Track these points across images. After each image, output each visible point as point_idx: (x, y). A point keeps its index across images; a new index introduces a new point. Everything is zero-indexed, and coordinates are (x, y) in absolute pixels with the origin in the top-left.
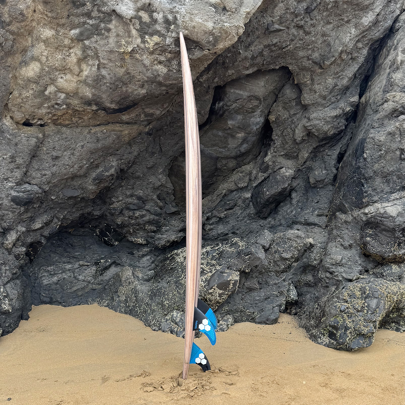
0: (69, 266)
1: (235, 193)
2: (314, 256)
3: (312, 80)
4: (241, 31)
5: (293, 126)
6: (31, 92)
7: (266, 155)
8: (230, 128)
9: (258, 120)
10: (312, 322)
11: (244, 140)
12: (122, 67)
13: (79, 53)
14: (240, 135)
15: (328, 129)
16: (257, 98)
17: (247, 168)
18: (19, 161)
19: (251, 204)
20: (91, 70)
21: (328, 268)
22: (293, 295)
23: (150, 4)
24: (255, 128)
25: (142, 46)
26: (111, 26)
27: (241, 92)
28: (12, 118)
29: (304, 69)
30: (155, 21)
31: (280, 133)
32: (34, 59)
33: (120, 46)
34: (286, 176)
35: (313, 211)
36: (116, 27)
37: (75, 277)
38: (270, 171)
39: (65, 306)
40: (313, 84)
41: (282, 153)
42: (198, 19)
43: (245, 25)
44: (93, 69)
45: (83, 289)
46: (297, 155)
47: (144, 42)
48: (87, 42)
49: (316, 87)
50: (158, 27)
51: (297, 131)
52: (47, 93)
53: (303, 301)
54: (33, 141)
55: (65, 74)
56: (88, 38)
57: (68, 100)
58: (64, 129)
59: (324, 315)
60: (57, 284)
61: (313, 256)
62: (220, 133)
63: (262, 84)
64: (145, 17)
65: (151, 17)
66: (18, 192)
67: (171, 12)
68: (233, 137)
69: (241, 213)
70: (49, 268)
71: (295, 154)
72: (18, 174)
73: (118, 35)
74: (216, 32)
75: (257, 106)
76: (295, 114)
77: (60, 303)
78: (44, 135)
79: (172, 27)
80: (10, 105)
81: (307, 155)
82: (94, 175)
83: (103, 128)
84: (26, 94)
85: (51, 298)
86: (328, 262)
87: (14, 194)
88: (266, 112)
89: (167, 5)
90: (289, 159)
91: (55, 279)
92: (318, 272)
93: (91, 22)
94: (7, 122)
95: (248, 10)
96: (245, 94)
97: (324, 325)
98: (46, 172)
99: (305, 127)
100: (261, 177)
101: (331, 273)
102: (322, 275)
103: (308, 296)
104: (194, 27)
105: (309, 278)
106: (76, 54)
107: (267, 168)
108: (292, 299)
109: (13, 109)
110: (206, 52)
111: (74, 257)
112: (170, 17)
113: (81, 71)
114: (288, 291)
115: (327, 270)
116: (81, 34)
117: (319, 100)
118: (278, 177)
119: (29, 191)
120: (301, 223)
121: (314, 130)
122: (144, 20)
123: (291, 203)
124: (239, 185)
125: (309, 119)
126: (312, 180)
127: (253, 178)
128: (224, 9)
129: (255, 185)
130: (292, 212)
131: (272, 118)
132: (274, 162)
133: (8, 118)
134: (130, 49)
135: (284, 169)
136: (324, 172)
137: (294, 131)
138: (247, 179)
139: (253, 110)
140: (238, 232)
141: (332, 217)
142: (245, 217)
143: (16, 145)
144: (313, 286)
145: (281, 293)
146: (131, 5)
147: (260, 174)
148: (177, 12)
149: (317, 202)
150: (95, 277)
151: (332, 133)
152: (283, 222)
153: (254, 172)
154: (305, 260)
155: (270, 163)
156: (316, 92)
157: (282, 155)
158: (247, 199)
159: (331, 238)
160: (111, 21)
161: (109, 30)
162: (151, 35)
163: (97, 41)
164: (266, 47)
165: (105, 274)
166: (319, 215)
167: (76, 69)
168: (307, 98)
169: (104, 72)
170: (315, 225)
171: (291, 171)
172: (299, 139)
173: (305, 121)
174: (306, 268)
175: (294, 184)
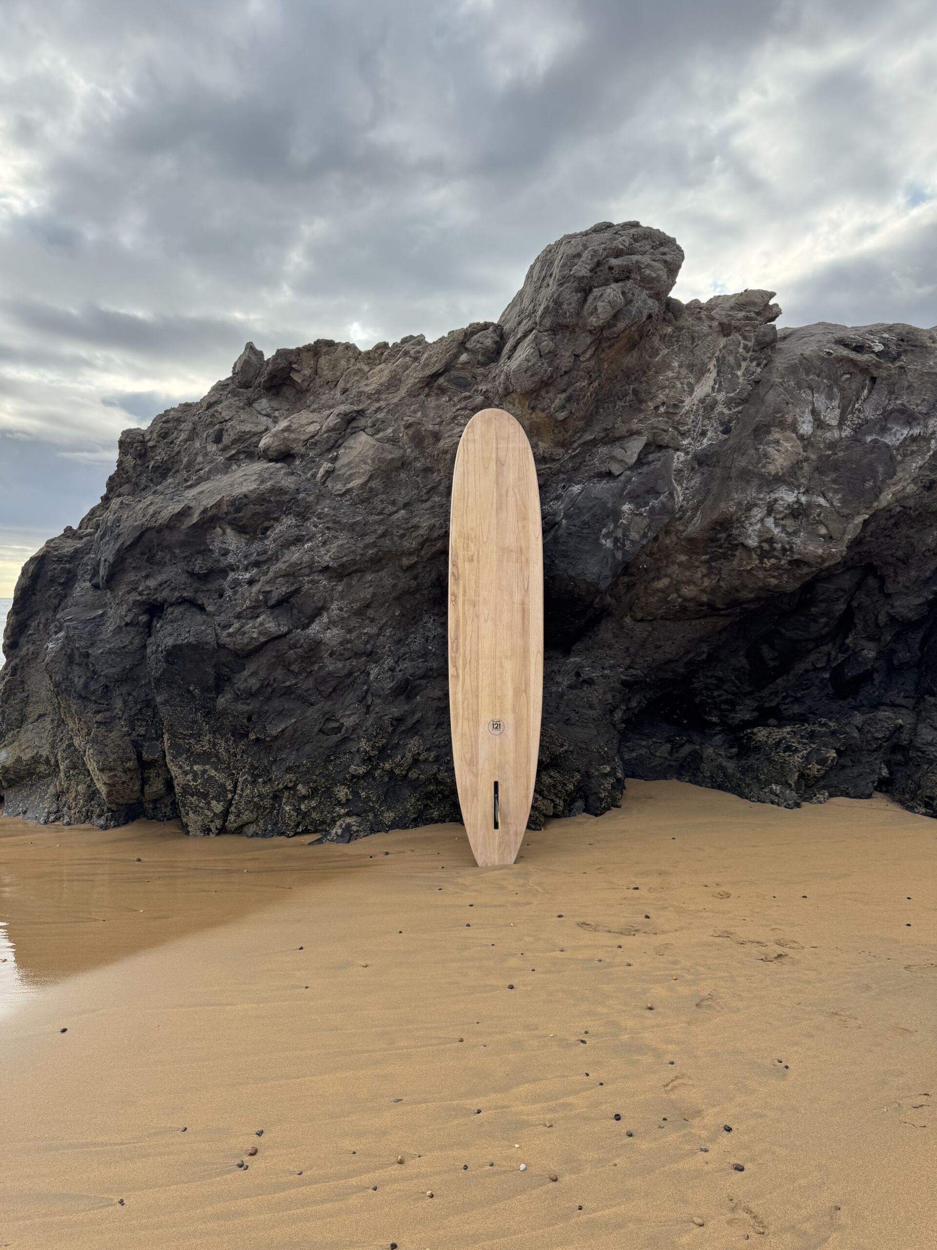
0: (644, 743)
1: (811, 673)
2: (905, 737)
3: (896, 572)
4: (844, 553)
5: (876, 611)
6: (656, 598)
7: (847, 637)
8: (812, 614)
9: (842, 607)
10: (907, 796)
11: (827, 624)
12: (738, 579)
13: (705, 571)
14: (822, 620)
15: (912, 616)
16: (843, 590)
17: (826, 648)
18: (632, 650)
19: (829, 684)
20: (711, 582)
21: (920, 747)
22: (885, 772)
23: (771, 538)
24: (838, 614)
25: (760, 565)
26: (737, 553)
27: (828, 586)
28: (631, 616)
29: (888, 563)
30: (775, 549)
31: (861, 617)
32: (666, 576)
33: (741, 566)
34: (868, 658)
35: (899, 693)
36: (740, 553)
37: (652, 754)
38: (850, 652)
39: (646, 780)
40: (896, 576)
41: (864, 636)
42: (811, 548)
43: (847, 547)
44: (714, 582)
45: (660, 765)
46: (880, 638)
47: (761, 562)
48: (713, 564)
49: (900, 579)
50: (776, 553)
51: (880, 617)
52: (669, 599)
53: (894, 779)
54: (645, 634)
55: (689, 585)
56: (715, 561)
57: (684, 603)
58: (668, 622)
59: (919, 788)
60: (636, 759)
61: (903, 736)
62: (802, 619)
63: (848, 577)
64: (766, 546)
65: (771, 546)
66: (626, 676)
67: (789, 543)
68: (815, 621)
69: (819, 693)
70: (628, 744)
71: (877, 637)
72: (628, 661)
73: (741, 559)
74: (825, 556)
75: (842, 596)
76: (877, 601)
77: (641, 777)
78: (653, 629)
79: (788, 553)
80: (634, 607)
81: (889, 638)
82: (686, 660)
83: (703, 622)
84: (651, 599)
85: (633, 773)
86: (918, 742)
87: (624, 678)
88: (849, 599)
89: (787, 539)
90: (870, 641)
91: (634, 754)
92: (909, 752)
93: (720, 551)
94: (628, 620)
95: (850, 537)
96: (833, 587)
97: (920, 797)
98: (648, 659)
99: (888, 613)
100: (841, 657)
101: (923, 752)
102: (912, 754)
103: (899, 774)
104: (807, 553)
105: (899, 757)
106: (702, 572)
107: (848, 648)
108: (884, 777)
109: (635, 610)
110: (814, 569)
111: (644, 735)
112: (787, 547)
113: (703, 583)
114: (880, 769)
115: (918, 749)
116: (711, 558)
117: (903, 590)
118: (860, 658)
119: (635, 675)
120: (887, 705)
121: (898, 617)
122: (764, 549)
123: (873, 684)
124: (817, 666)
125: (892, 606)
126: (895, 662)
127: (832, 659)
128: (831, 538)
129: (834, 665)
130: (874, 692)
131: (855, 604)
132: (855, 644)
133: (629, 616)
134: (749, 568)
135: (865, 652)
136: (908, 655)
137: (877, 617)
138: (825, 659)
139: (838, 599)
140: (817, 712)
141: (920, 699)
142: (822, 697)
143: (632, 638)
144: (903, 765)
145: (873, 771)
146: (756, 539)
147: (840, 655)
148: (794, 543)
149: (903, 684)
150: (671, 753)
151: (916, 618)
152: (865, 702)
153: (833, 653)
154: (895, 740)
155: (851, 645)
156: (899, 583)
157: (863, 638)
158: (826, 679)
159: (919, 718)
160: (737, 549)
161: (734, 556)
162: (769, 558)
163: (722, 563)
164: (856, 553)
165: (680, 752)
166: (905, 697)
167: (700, 582)
168: (890, 588)
169: (722, 583)
170: (902, 706)
171: (873, 653)
172: (882, 624)
173: (889, 607)
174: (896, 748)
175: (876, 666)
